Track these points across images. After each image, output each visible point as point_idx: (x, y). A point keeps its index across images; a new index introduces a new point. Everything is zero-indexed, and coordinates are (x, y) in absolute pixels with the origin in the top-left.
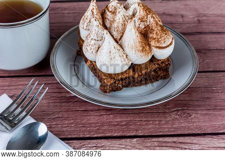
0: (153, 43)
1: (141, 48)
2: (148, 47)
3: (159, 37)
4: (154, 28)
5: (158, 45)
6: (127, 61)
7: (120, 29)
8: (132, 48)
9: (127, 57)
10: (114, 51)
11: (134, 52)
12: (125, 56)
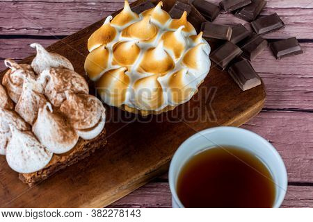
0: (76, 126)
1: (62, 138)
2: (71, 133)
3: (83, 117)
4: (74, 108)
5: (83, 127)
6: (46, 155)
7: (32, 110)
8: (50, 140)
9: (45, 151)
10: (27, 150)
11: (53, 144)
12: (42, 150)
